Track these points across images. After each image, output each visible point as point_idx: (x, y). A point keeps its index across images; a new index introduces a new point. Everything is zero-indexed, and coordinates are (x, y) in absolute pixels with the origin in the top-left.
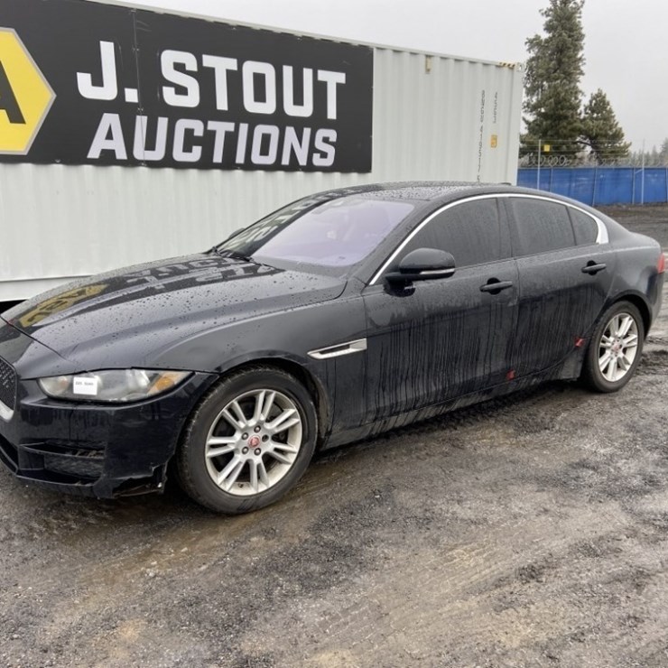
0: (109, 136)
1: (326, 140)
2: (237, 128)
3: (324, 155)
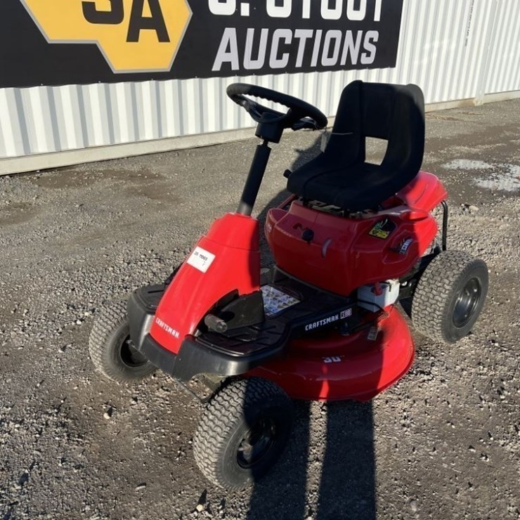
0: (228, 50)
1: (371, 40)
2: (314, 34)
3: (369, 54)
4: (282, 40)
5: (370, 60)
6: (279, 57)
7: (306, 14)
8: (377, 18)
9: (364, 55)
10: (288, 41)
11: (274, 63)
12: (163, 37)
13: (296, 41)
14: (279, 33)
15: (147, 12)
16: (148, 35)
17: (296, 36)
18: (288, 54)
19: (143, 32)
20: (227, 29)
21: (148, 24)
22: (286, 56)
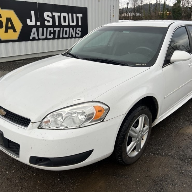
4: (50, 31)
5: (79, 36)
6: (50, 35)
7: (57, 24)
8: (80, 24)
9: (77, 34)
10: (52, 31)
11: (49, 37)
12: (15, 31)
13: (55, 31)
14: (49, 29)
15: (10, 25)
16: (10, 31)
17: (54, 30)
18: (53, 35)
19: (9, 30)
20: (33, 29)
21: (10, 28)
22: (52, 35)
